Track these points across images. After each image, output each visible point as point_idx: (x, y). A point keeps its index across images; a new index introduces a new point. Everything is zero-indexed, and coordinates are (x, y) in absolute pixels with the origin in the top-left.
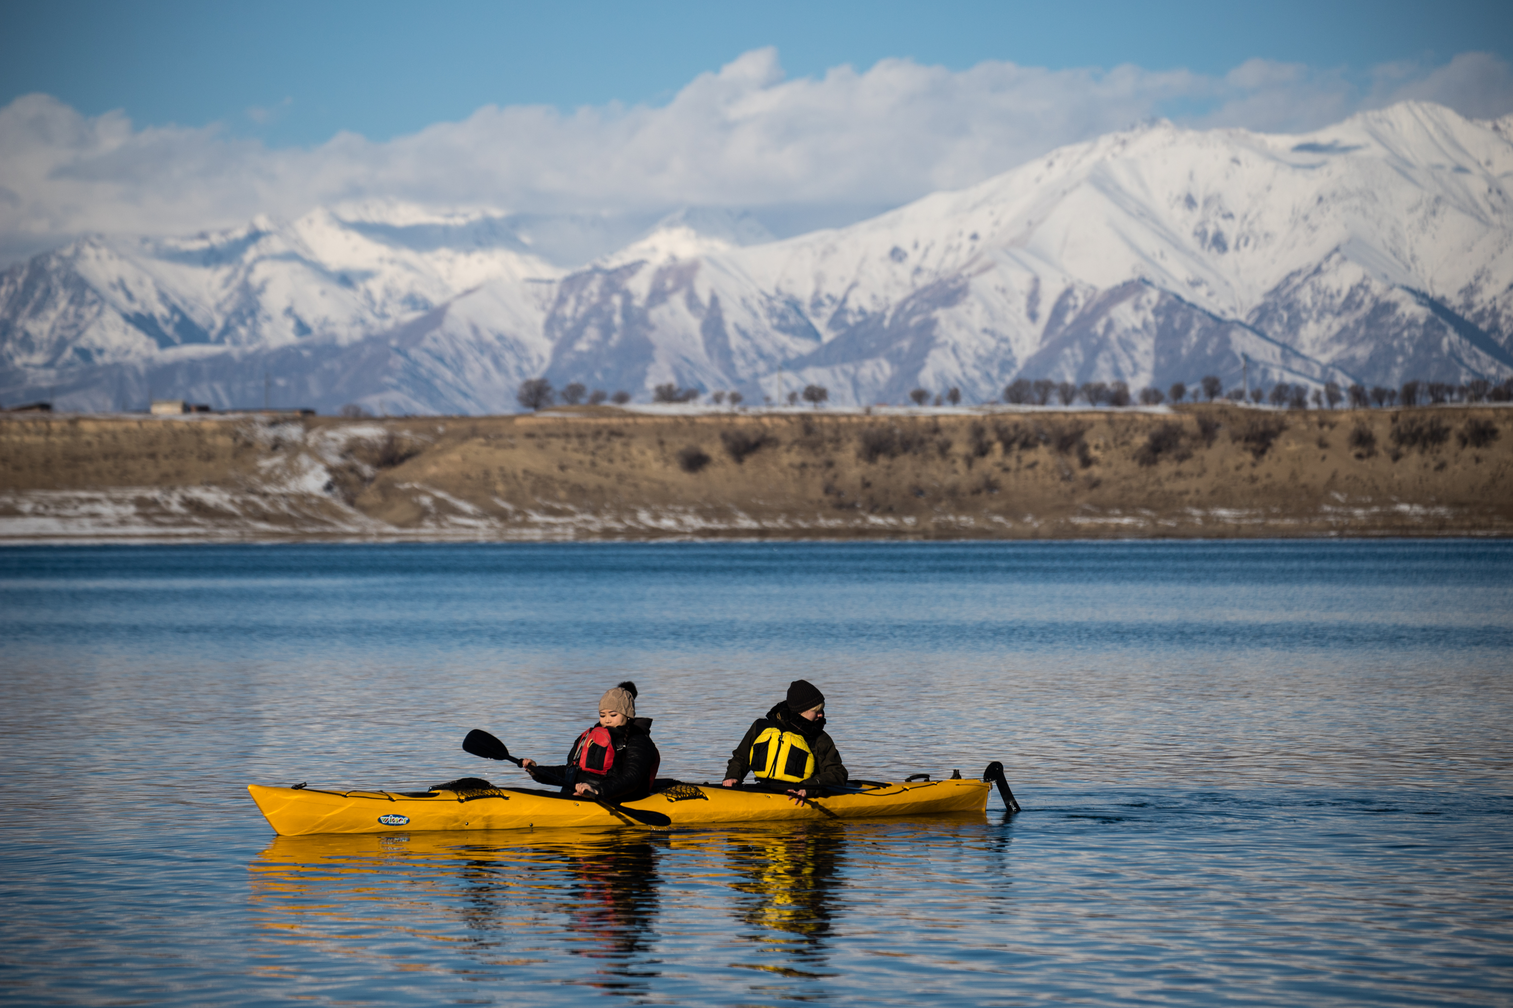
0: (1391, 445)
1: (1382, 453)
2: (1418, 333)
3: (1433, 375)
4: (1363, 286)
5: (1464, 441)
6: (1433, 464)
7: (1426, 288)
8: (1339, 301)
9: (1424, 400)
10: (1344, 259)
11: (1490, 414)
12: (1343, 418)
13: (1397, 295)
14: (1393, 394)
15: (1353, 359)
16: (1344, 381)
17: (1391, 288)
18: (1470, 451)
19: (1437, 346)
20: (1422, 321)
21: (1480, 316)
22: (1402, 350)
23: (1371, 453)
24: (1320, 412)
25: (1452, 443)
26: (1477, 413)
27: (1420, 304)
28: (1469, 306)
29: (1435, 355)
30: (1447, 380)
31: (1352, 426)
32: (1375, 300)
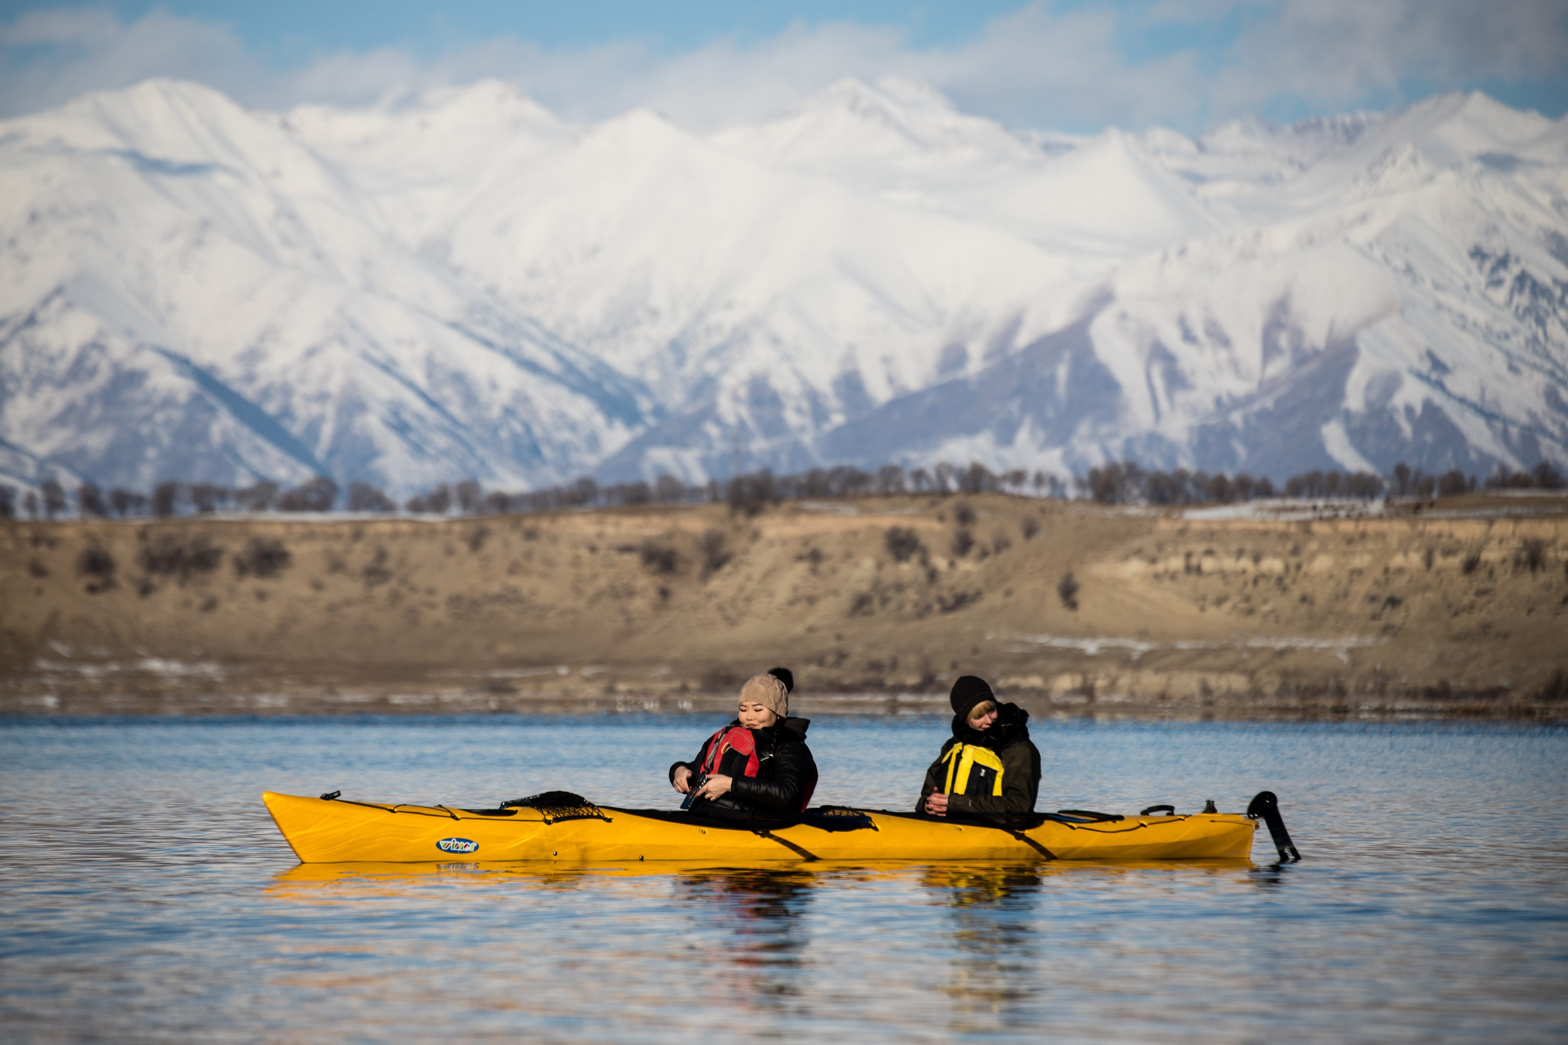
0: (138, 572)
1: (125, 584)
2: (177, 415)
3: (199, 475)
4: (96, 346)
5: (242, 568)
6: (198, 601)
7: (188, 350)
8: (62, 366)
9: (187, 510)
10: (69, 305)
11: (278, 531)
12: (69, 533)
13: (146, 360)
14: (139, 501)
15: (82, 452)
16: (69, 481)
17: (139, 349)
18: (251, 583)
19: (203, 436)
20: (183, 397)
21: (266, 394)
22: (153, 440)
23: (109, 585)
24: (34, 524)
25: (225, 572)
26: (260, 530)
27: (180, 373)
28: (250, 378)
29: (201, 448)
30: (220, 481)
31: (81, 545)
32: (116, 366)
